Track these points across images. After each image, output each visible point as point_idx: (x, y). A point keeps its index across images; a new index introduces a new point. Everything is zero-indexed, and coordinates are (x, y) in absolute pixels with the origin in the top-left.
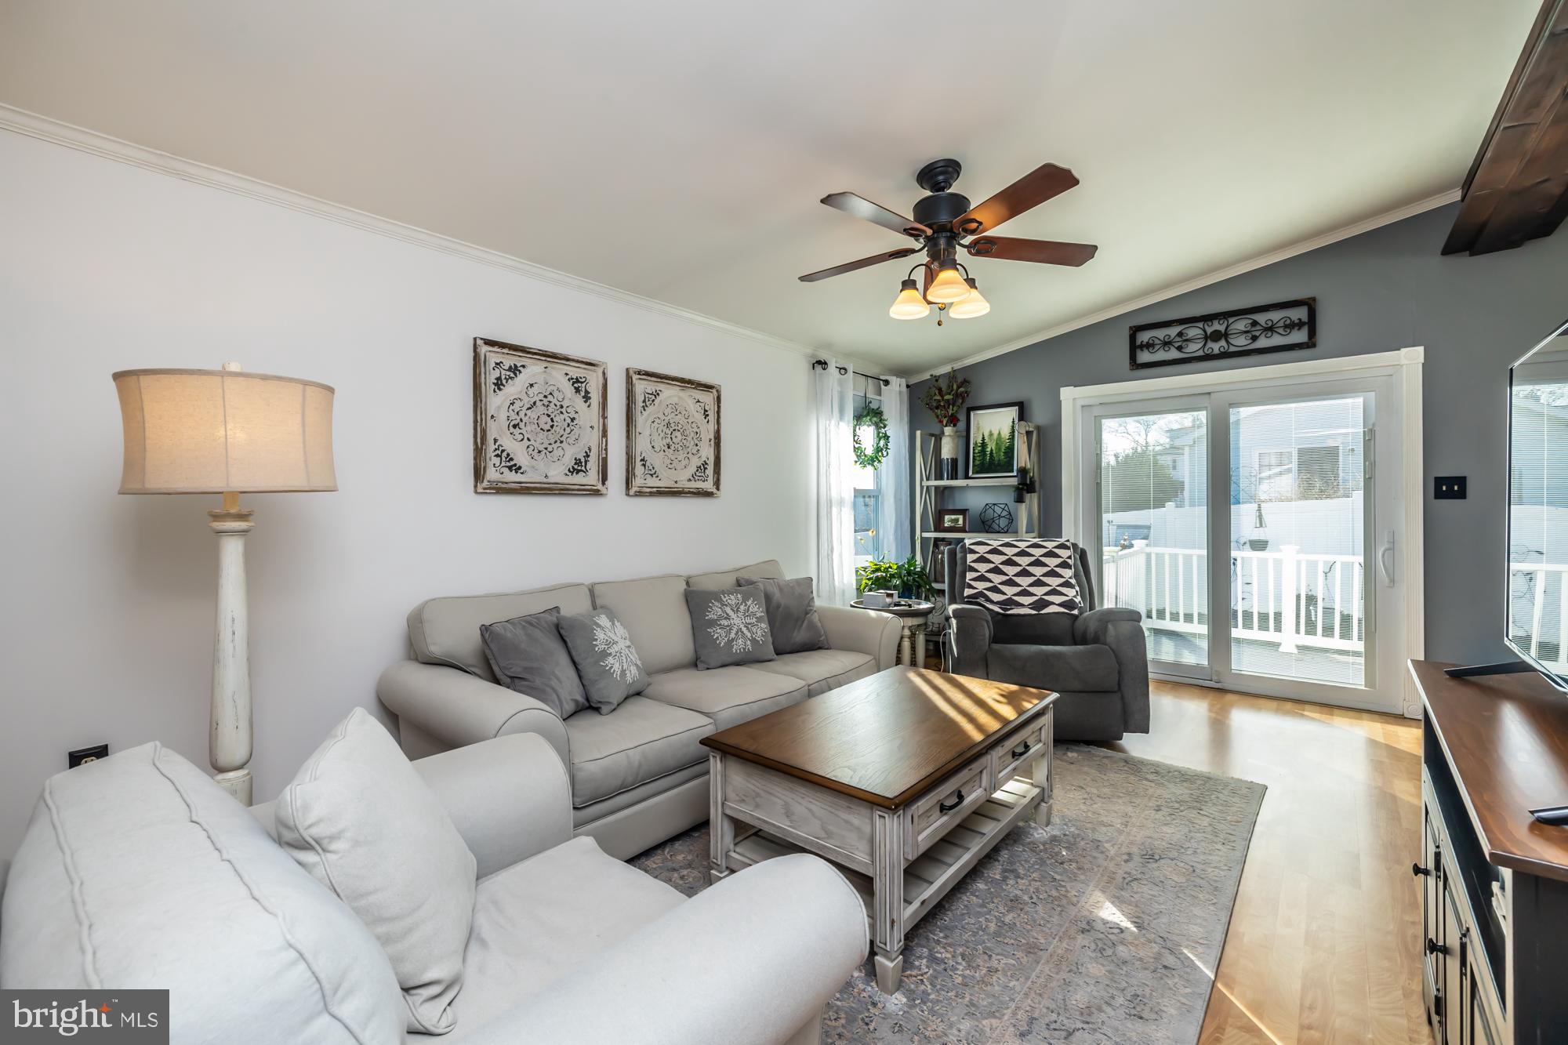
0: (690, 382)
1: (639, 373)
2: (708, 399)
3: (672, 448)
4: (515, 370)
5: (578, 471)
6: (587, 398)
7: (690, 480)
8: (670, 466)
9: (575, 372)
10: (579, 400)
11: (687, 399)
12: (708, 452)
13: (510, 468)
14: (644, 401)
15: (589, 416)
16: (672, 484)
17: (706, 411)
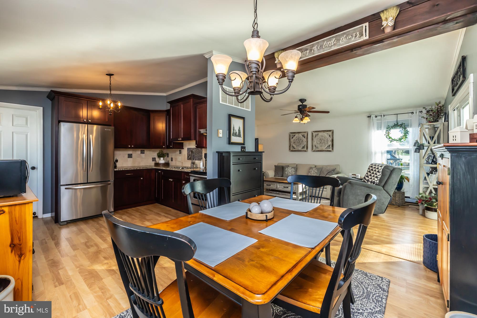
0: (325, 131)
1: (314, 132)
2: (330, 133)
3: (321, 143)
4: (294, 136)
5: (303, 148)
6: (305, 137)
7: (326, 149)
8: (321, 146)
9: (303, 134)
10: (304, 138)
11: (325, 134)
12: (330, 143)
13: (294, 148)
14: (315, 136)
15: (305, 140)
16: (321, 149)
17: (330, 135)
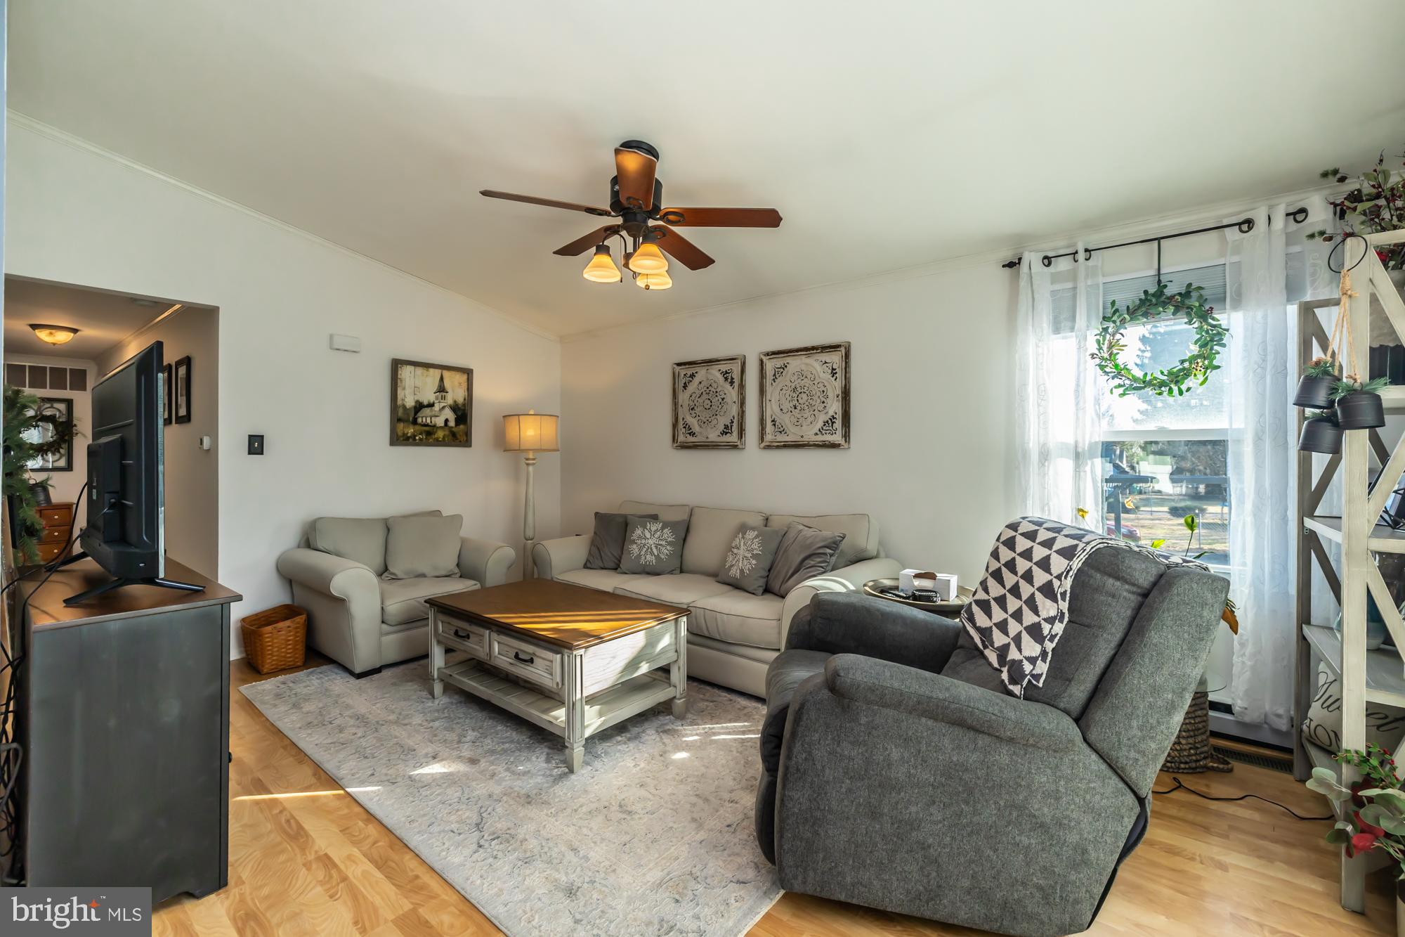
0: (813, 348)
1: (768, 354)
2: (835, 359)
3: (799, 408)
4: (692, 376)
5: (726, 433)
6: (732, 383)
7: (816, 434)
8: (798, 424)
9: (724, 367)
10: (727, 386)
11: (815, 366)
12: (835, 407)
13: (690, 434)
14: (775, 375)
15: (732, 394)
16: (799, 439)
17: (833, 369)
